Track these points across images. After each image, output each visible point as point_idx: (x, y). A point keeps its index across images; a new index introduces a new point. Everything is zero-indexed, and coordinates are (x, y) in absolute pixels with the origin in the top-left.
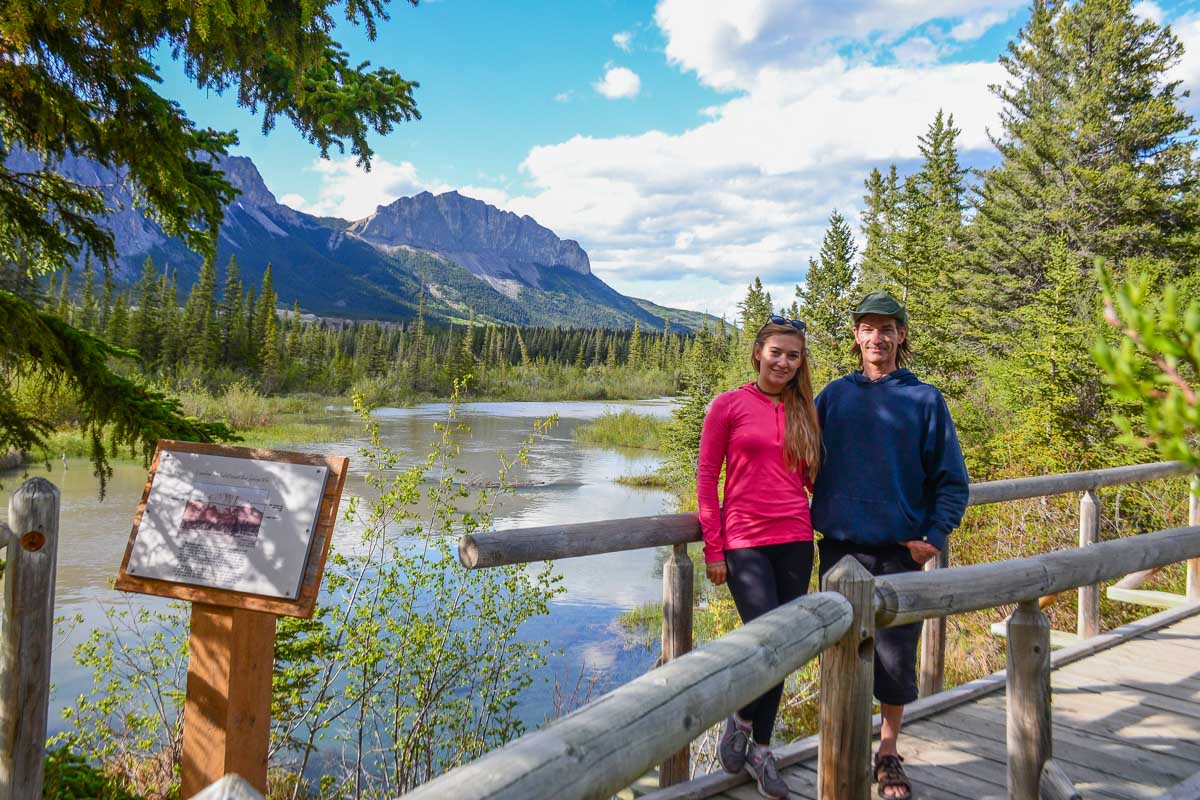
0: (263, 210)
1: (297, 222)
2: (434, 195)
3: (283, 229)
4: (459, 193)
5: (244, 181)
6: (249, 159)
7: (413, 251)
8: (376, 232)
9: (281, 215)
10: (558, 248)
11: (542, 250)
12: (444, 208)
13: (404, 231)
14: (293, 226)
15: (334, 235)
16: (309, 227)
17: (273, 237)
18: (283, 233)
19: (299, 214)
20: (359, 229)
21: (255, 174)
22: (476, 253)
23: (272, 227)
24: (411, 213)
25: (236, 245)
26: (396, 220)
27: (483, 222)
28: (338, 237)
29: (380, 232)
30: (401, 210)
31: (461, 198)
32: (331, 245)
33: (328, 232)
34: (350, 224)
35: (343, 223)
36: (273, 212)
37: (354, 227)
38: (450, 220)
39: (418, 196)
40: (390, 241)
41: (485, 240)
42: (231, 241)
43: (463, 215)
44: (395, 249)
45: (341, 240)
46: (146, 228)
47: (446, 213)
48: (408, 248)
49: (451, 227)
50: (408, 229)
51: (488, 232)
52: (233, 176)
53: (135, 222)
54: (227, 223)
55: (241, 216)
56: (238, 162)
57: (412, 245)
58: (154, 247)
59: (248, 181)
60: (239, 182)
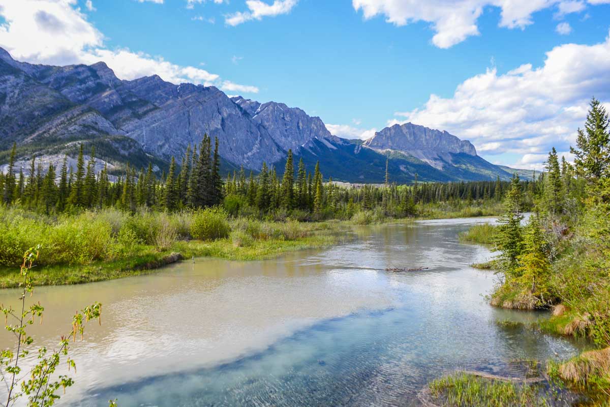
0: (326, 139)
1: (341, 143)
2: (400, 125)
3: (335, 146)
4: (412, 123)
5: (317, 127)
6: (318, 117)
7: (393, 151)
8: (375, 144)
9: (333, 140)
10: (460, 144)
11: (453, 146)
12: (405, 131)
13: (388, 143)
14: (339, 145)
15: (357, 147)
16: (346, 144)
17: (331, 150)
18: (335, 148)
19: (341, 139)
20: (367, 143)
21: (322, 124)
22: (421, 150)
23: (330, 146)
24: (390, 134)
25: (315, 155)
26: (384, 138)
27: (423, 136)
28: (359, 148)
29: (377, 144)
30: (385, 133)
31: (414, 126)
32: (356, 151)
33: (354, 146)
34: (364, 142)
35: (361, 141)
36: (330, 139)
37: (365, 142)
38: (408, 136)
39: (393, 126)
40: (382, 147)
41: (425, 144)
42: (313, 153)
43: (414, 133)
44: (384, 151)
45: (360, 149)
46: (278, 151)
47: (406, 133)
48: (390, 150)
49: (409, 139)
50: (390, 141)
51: (426, 140)
52: (312, 125)
53: (274, 149)
54: (311, 145)
55: (317, 142)
56: (314, 119)
57: (392, 149)
58: (282, 158)
59: (319, 127)
60: (315, 128)
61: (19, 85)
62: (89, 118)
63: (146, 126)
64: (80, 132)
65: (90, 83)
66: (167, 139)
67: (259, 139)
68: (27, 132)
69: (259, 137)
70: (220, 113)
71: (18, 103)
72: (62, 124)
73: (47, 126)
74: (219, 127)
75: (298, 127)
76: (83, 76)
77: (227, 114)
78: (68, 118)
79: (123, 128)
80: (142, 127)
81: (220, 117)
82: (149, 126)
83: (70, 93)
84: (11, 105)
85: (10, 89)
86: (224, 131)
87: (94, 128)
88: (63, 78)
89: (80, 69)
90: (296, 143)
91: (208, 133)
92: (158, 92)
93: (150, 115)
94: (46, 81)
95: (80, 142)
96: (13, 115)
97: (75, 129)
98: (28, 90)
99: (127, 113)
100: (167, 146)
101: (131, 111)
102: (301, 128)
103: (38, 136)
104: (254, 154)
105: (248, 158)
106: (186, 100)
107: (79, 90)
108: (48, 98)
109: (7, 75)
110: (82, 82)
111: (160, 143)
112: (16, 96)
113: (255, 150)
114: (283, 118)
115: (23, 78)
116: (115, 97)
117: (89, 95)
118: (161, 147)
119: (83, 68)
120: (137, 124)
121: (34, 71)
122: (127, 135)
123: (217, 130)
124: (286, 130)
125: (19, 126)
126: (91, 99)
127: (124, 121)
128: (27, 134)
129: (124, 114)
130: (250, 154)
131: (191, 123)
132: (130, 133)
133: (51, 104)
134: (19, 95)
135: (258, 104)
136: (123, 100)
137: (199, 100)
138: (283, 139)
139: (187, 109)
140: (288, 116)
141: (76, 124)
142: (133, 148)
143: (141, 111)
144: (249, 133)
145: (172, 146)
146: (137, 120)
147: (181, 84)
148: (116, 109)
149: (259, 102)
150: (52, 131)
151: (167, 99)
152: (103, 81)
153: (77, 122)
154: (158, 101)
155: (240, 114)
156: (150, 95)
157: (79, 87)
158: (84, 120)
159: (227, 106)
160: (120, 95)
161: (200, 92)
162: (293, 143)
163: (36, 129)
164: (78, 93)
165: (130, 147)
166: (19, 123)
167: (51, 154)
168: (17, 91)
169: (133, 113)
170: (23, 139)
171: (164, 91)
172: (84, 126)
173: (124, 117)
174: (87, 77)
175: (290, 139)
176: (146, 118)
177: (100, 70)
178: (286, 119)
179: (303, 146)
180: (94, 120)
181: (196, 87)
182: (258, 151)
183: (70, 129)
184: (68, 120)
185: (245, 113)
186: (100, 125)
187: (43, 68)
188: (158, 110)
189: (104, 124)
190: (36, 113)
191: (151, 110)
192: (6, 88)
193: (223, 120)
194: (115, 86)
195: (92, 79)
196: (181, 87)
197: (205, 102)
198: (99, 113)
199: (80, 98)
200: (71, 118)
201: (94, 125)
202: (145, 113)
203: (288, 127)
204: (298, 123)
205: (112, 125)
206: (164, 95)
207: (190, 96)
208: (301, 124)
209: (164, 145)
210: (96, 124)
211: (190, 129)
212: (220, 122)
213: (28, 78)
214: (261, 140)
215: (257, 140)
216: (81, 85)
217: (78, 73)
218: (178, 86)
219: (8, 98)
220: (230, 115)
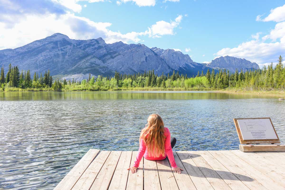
0: (191, 64)
1: (197, 65)
2: (223, 57)
3: (194, 66)
4: (229, 56)
5: (187, 59)
6: (188, 55)
9: (194, 64)
10: (251, 64)
11: (247, 65)
12: (225, 59)
13: (217, 65)
14: (196, 66)
15: (204, 66)
16: (199, 65)
17: (192, 68)
18: (194, 67)
19: (197, 63)
20: (208, 65)
21: (189, 57)
23: (192, 66)
24: (219, 61)
25: (185, 70)
26: (216, 63)
27: (234, 61)
28: (204, 67)
29: (213, 65)
30: (216, 60)
31: (229, 57)
32: (203, 68)
33: (202, 66)
34: (207, 64)
35: (206, 64)
36: (193, 63)
37: (207, 65)
39: (220, 57)
40: (215, 66)
41: (234, 64)
42: (185, 69)
43: (229, 60)
44: (216, 68)
45: (205, 67)
46: (169, 69)
47: (226, 60)
48: (218, 68)
49: (227, 63)
51: (235, 63)
52: (185, 58)
53: (167, 68)
54: (184, 66)
55: (186, 65)
56: (186, 56)
57: (219, 67)
58: (171, 72)
59: (188, 58)
60: (186, 59)
61: (71, 49)
62: (93, 60)
63: (115, 61)
64: (89, 65)
65: (96, 46)
66: (123, 66)
67: (161, 65)
68: (73, 65)
69: (161, 64)
70: (145, 55)
71: (71, 55)
72: (84, 62)
73: (80, 63)
74: (145, 60)
75: (179, 59)
76: (94, 43)
77: (148, 55)
78: (86, 60)
79: (107, 62)
80: (114, 61)
81: (145, 56)
82: (116, 61)
83: (89, 50)
84: (69, 56)
85: (68, 50)
86: (146, 62)
87: (94, 64)
88: (86, 44)
89: (93, 41)
90: (178, 65)
91: (140, 63)
92: (121, 48)
93: (117, 57)
94: (81, 46)
95: (88, 69)
96: (69, 59)
97: (88, 64)
98: (74, 50)
99: (109, 56)
100: (123, 68)
101: (110, 56)
102: (180, 59)
103: (77, 66)
104: (159, 70)
105: (156, 72)
106: (132, 50)
107: (92, 49)
108: (80, 52)
109: (67, 45)
110: (93, 45)
111: (120, 67)
112: (70, 52)
113: (159, 69)
114: (173, 56)
115: (72, 46)
116: (104, 51)
117: (96, 50)
118: (121, 69)
119: (94, 41)
120: (112, 61)
121: (77, 42)
122: (108, 65)
123: (144, 61)
124: (174, 60)
125: (71, 63)
126: (96, 52)
127: (108, 59)
128: (73, 66)
129: (108, 57)
130: (157, 70)
131: (133, 59)
132: (109, 64)
133: (81, 55)
134: (71, 52)
135: (163, 50)
136: (108, 51)
137: (137, 50)
138: (172, 64)
139: (132, 54)
140: (175, 54)
141: (88, 62)
142: (107, 70)
143: (114, 56)
144: (157, 62)
145: (125, 68)
146: (112, 59)
147: (131, 44)
148: (105, 55)
149: (163, 49)
150: (81, 65)
151: (125, 50)
152: (101, 45)
153: (89, 62)
154: (121, 51)
155: (154, 55)
156: (119, 49)
157: (92, 47)
158: (91, 61)
159: (148, 52)
160: (107, 50)
161: (138, 47)
162: (177, 65)
163: (76, 64)
164: (92, 50)
165: (106, 70)
166: (71, 62)
167: (78, 73)
168: (70, 51)
169: (111, 56)
170: (72, 68)
171: (124, 47)
172: (91, 63)
173: (108, 58)
174: (95, 44)
175: (175, 64)
176: (116, 58)
177: (100, 41)
178: (174, 56)
179: (181, 66)
180: (95, 61)
181: (136, 45)
182: (160, 69)
183: (86, 64)
184: (86, 61)
185: (156, 54)
186: (97, 62)
187: (80, 41)
188: (120, 55)
189: (98, 62)
190: (76, 59)
191: (117, 55)
192: (67, 50)
193: (146, 57)
194: (105, 47)
195: (97, 44)
196: (130, 45)
197: (139, 51)
198: (97, 58)
199: (92, 52)
200: (87, 60)
201: (94, 62)
202: (115, 57)
203: (175, 59)
204: (179, 57)
205: (102, 62)
206: (124, 49)
207: (133, 49)
208: (180, 58)
209: (122, 68)
210: (95, 62)
211: (133, 61)
212: (145, 58)
213: (74, 46)
214: (162, 65)
215: (160, 65)
216: (93, 47)
217: (92, 42)
218: (129, 45)
219: (68, 53)
220: (149, 56)
